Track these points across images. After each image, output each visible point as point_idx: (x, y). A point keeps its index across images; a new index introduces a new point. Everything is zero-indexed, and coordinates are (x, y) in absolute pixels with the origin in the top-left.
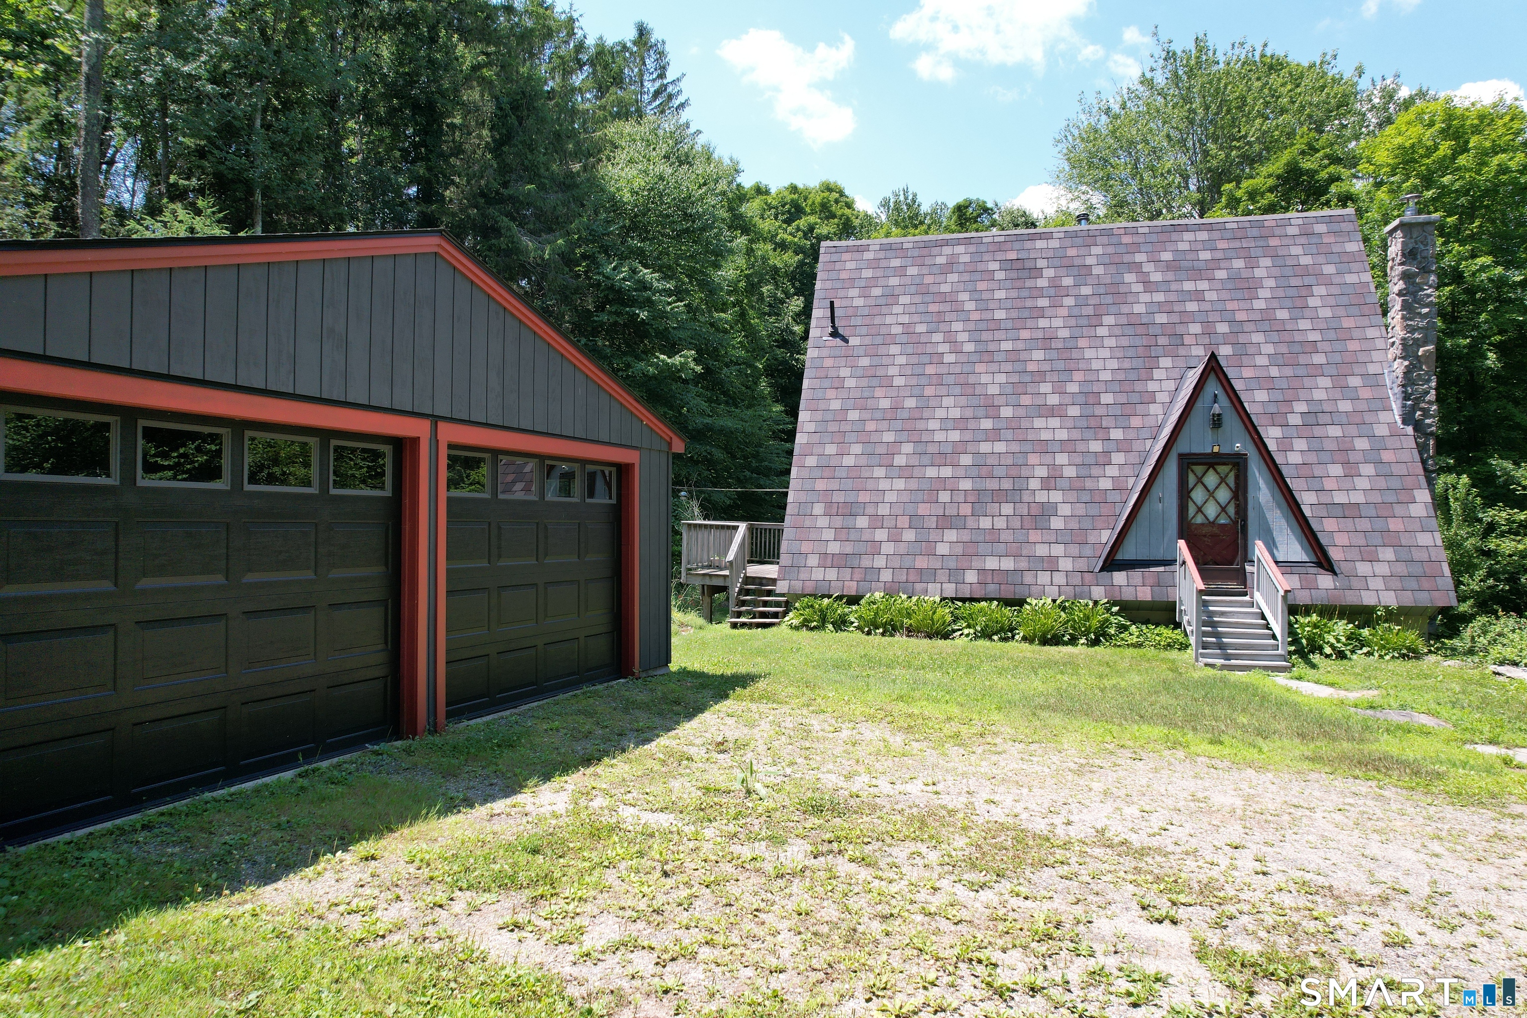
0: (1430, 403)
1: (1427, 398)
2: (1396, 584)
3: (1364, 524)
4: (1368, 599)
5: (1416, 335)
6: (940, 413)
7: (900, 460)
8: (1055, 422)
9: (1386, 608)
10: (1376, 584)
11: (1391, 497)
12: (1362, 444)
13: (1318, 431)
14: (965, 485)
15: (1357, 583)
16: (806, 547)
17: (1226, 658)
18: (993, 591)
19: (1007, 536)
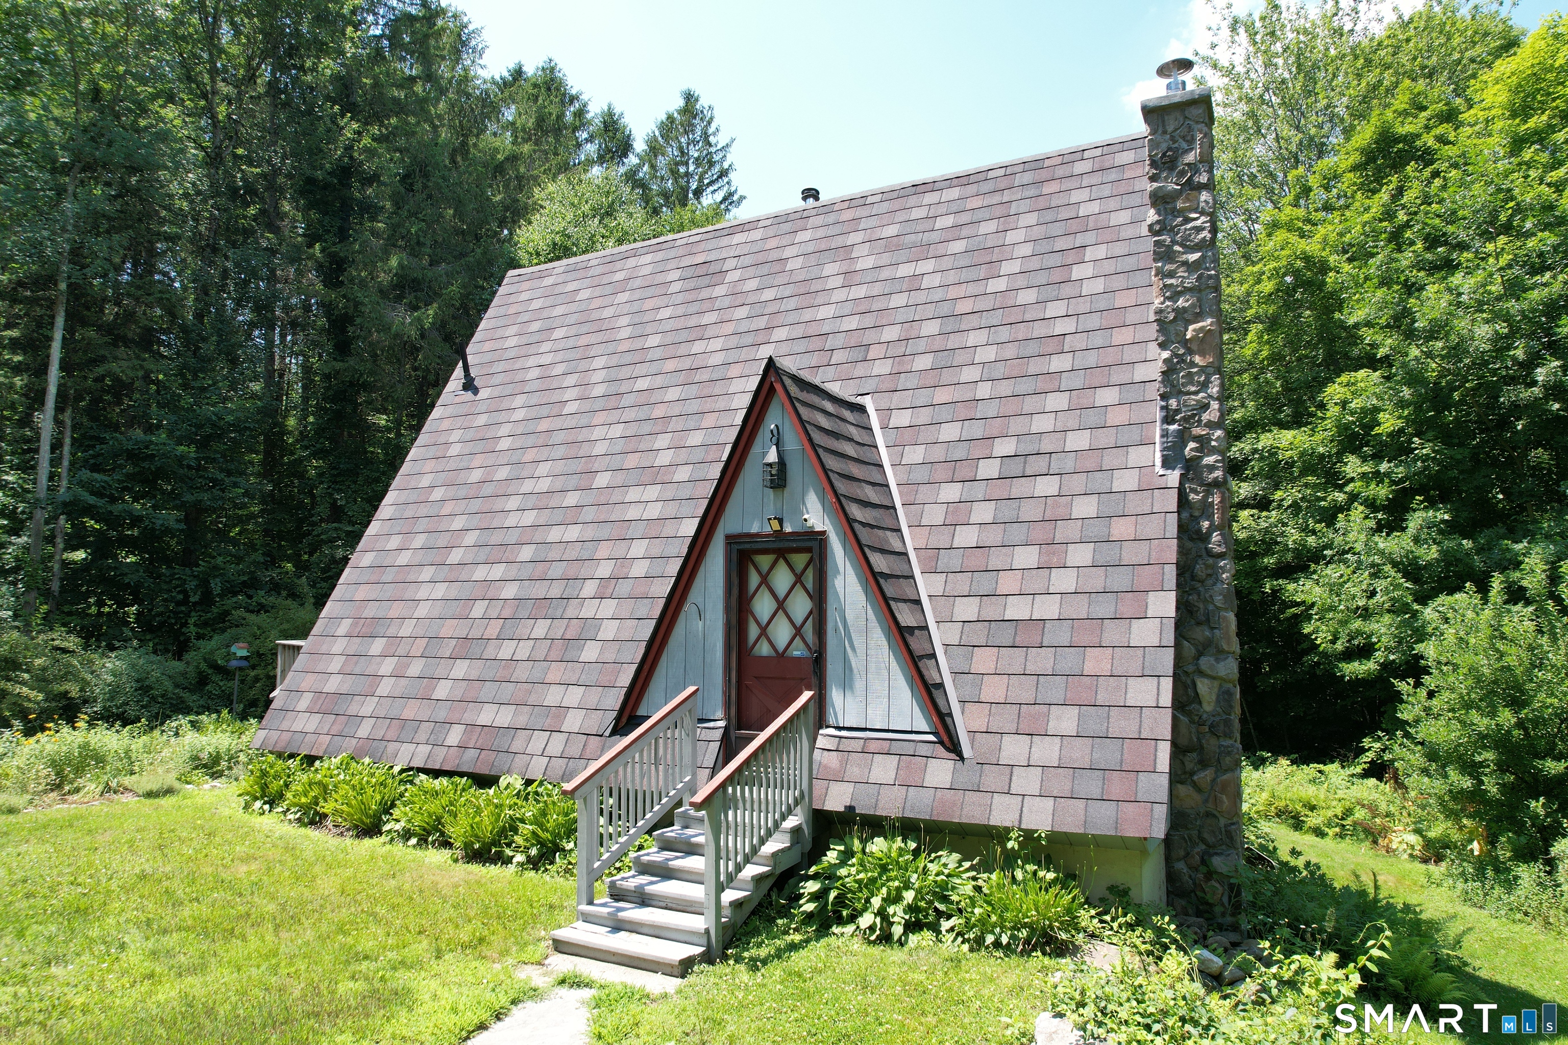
0: (1210, 425)
1: (1205, 417)
2: (1062, 783)
3: (1041, 661)
4: (1003, 813)
5: (1181, 303)
6: (528, 486)
7: (455, 556)
8: (652, 492)
9: (1029, 836)
10: (1026, 782)
11: (1104, 607)
12: (1086, 507)
13: (1019, 488)
14: (510, 591)
15: (992, 778)
16: (308, 682)
17: (618, 926)
18: (469, 761)
19: (522, 672)
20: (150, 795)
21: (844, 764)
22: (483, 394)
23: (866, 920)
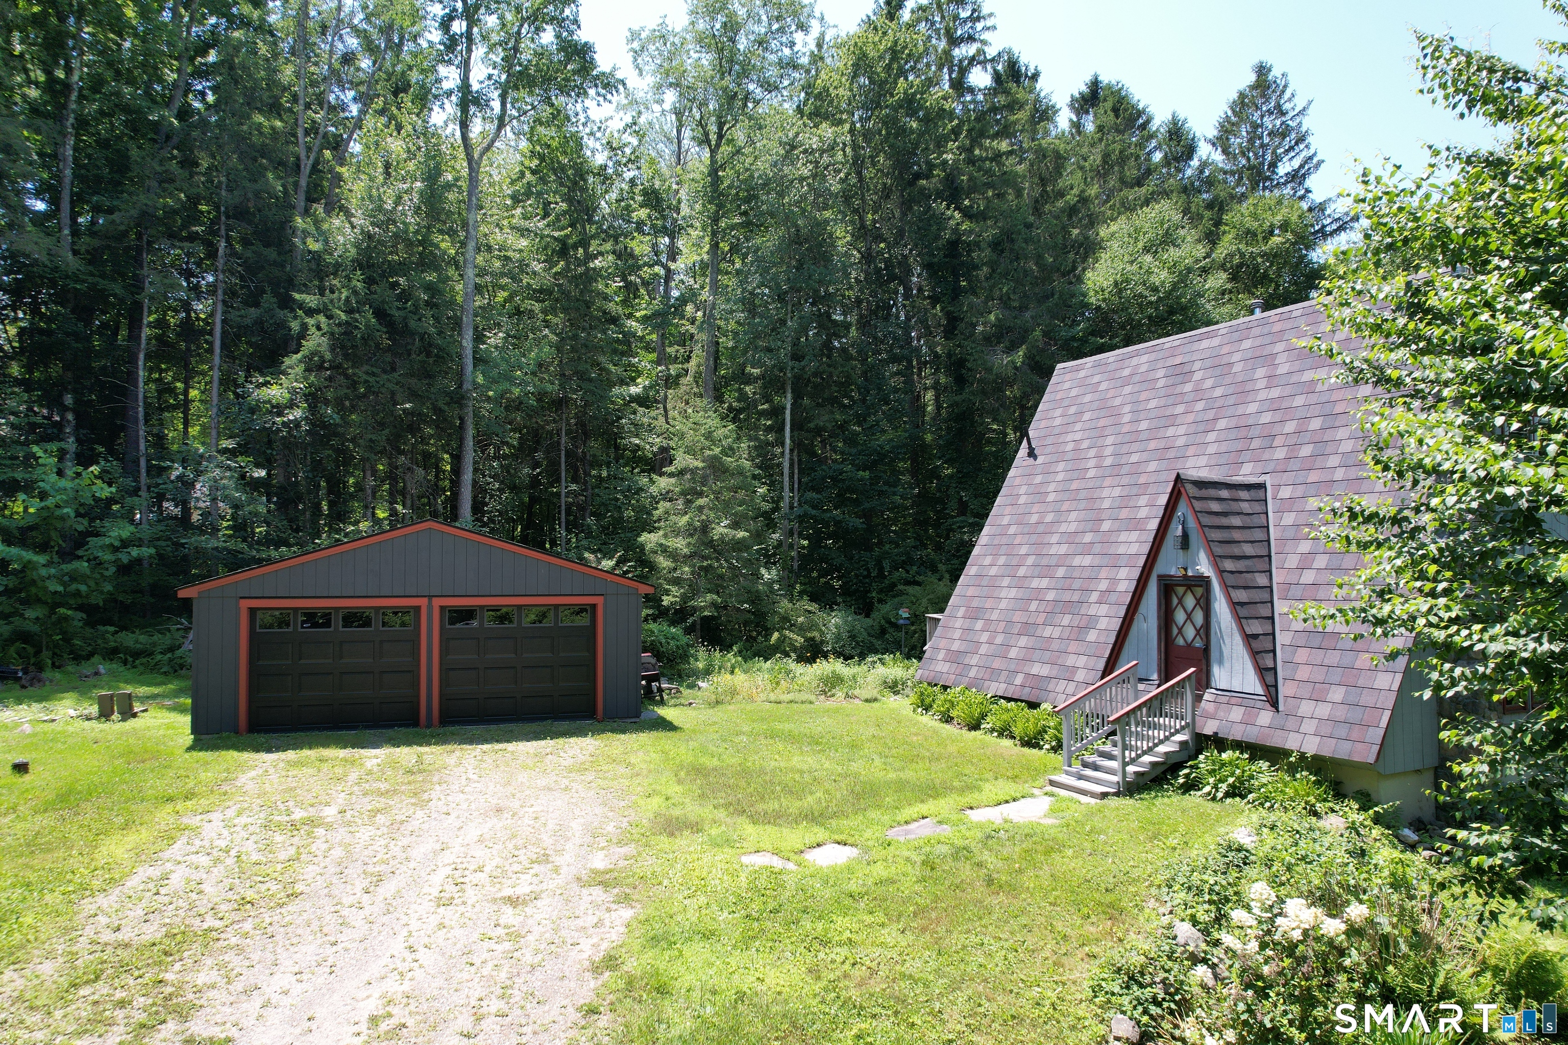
2: (1327, 729)
3: (1333, 658)
4: (1292, 742)
6: (1063, 528)
7: (1022, 572)
9: (1302, 756)
10: (1309, 726)
14: (1051, 596)
15: (1291, 723)
16: (943, 643)
17: (1081, 777)
18: (1026, 694)
19: (1055, 646)
20: (867, 701)
21: (1217, 709)
22: (1040, 460)
23: (1207, 789)
